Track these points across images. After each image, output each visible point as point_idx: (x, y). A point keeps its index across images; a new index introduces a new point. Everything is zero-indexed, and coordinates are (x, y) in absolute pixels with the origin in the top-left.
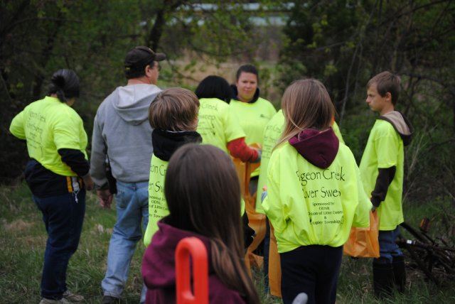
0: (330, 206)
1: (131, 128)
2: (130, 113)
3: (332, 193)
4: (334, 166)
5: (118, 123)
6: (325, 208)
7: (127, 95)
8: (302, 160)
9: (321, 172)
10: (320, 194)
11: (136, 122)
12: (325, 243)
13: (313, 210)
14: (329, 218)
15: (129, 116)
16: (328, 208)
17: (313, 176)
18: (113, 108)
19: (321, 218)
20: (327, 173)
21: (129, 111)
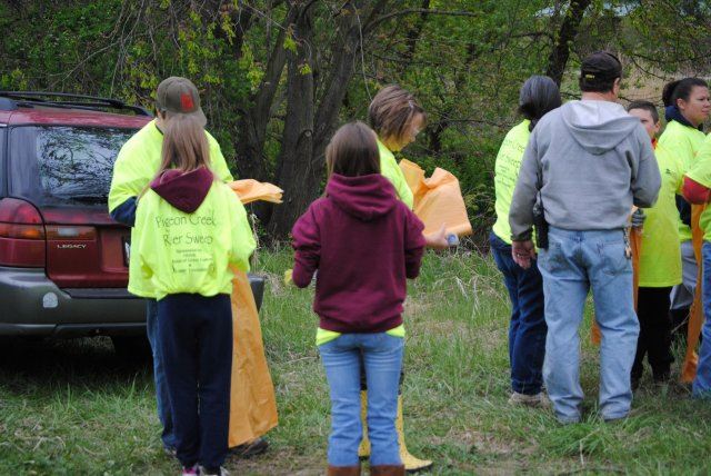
0: (197, 253)
1: (589, 156)
2: (593, 137)
3: (198, 240)
4: (202, 210)
5: (570, 148)
6: (190, 254)
7: (586, 113)
8: (165, 205)
9: (187, 216)
10: (184, 239)
11: (598, 149)
12: (192, 291)
13: (175, 256)
14: (195, 266)
15: (590, 139)
16: (194, 255)
17: (177, 221)
18: (566, 126)
19: (185, 266)
20: (194, 217)
21: (592, 133)
